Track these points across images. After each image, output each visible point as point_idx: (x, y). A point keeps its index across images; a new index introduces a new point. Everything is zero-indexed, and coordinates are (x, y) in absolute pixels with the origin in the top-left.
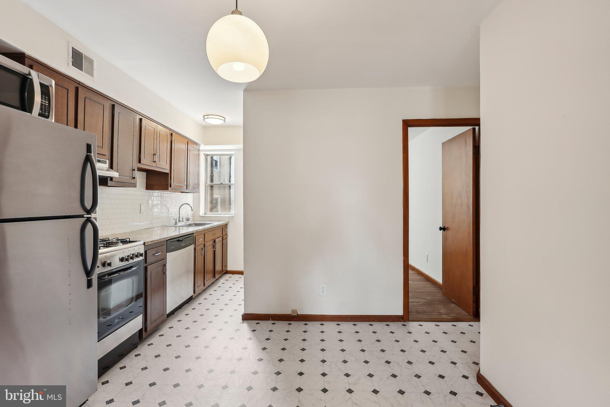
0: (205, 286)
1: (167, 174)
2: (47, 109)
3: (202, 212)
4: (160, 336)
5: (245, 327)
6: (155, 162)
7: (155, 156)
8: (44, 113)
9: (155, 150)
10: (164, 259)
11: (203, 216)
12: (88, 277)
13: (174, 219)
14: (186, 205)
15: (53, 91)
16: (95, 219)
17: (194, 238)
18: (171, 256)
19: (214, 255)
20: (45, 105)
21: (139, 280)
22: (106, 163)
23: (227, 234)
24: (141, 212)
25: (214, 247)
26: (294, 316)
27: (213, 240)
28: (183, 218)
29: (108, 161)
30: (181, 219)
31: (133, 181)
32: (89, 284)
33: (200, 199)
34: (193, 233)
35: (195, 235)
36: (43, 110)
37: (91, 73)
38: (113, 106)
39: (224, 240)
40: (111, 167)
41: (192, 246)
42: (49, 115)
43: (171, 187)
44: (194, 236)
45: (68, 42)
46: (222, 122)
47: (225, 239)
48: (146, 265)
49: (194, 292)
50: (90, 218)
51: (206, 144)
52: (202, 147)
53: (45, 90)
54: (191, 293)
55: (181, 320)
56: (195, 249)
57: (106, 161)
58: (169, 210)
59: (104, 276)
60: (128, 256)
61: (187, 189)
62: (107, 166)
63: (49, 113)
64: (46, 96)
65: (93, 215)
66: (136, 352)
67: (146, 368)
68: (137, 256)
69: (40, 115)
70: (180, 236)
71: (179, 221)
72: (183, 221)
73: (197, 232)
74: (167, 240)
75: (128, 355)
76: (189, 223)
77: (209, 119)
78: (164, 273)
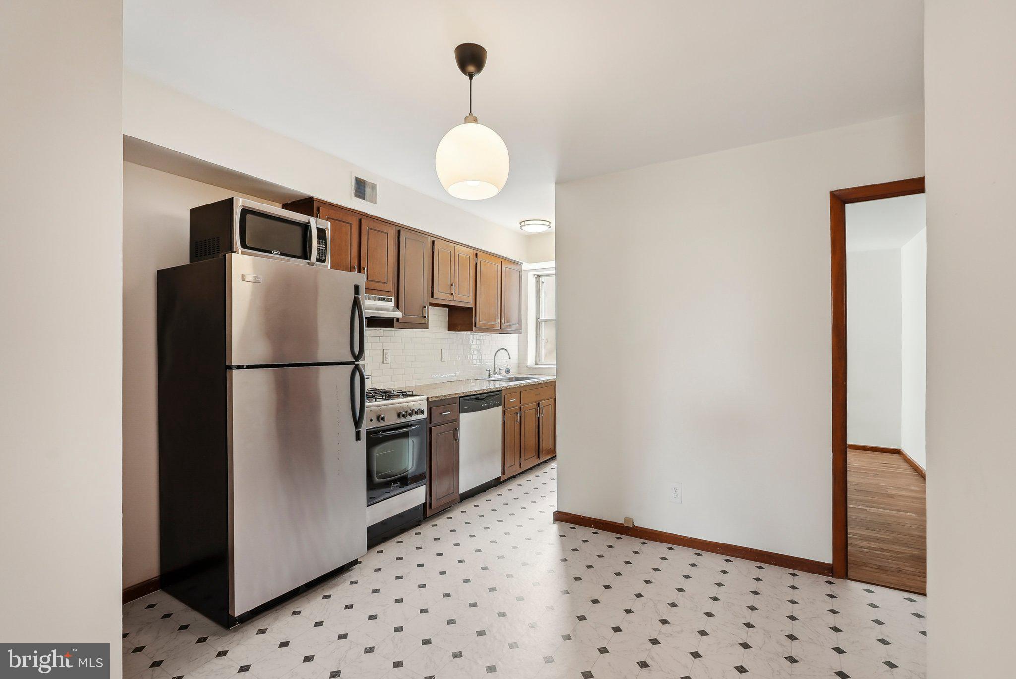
0: (521, 468)
1: (472, 309)
2: (324, 253)
3: (531, 361)
4: (448, 518)
5: (554, 529)
6: (452, 294)
7: (452, 287)
8: (321, 259)
9: (452, 278)
10: (457, 420)
11: (531, 368)
12: (356, 429)
13: (487, 370)
14: (503, 351)
15: (329, 234)
16: (364, 366)
17: (503, 397)
18: (465, 419)
19: (537, 424)
20: (322, 249)
21: (421, 444)
22: (392, 301)
24: (442, 360)
25: (537, 412)
26: (629, 528)
27: (536, 401)
28: (500, 369)
29: (393, 298)
30: (497, 371)
31: (423, 321)
32: (358, 437)
33: (527, 342)
34: (501, 390)
35: (503, 393)
36: (321, 255)
37: (373, 200)
38: (399, 232)
40: (398, 306)
41: (499, 409)
42: (325, 259)
43: (475, 326)
44: (501, 396)
45: (351, 172)
46: (546, 228)
48: (430, 426)
49: (503, 473)
50: (359, 364)
51: (531, 261)
52: (526, 266)
53: (321, 233)
54: (497, 473)
55: (478, 506)
56: (504, 413)
59: (379, 431)
60: (406, 412)
61: (501, 328)
62: (392, 304)
63: (326, 256)
64: (322, 240)
65: (361, 363)
66: (417, 530)
67: (421, 548)
68: (416, 413)
69: (318, 260)
70: (478, 393)
71: (495, 373)
72: (500, 373)
73: (506, 389)
74: (460, 397)
75: (409, 531)
76: (508, 376)
77: (526, 226)
78: (456, 440)
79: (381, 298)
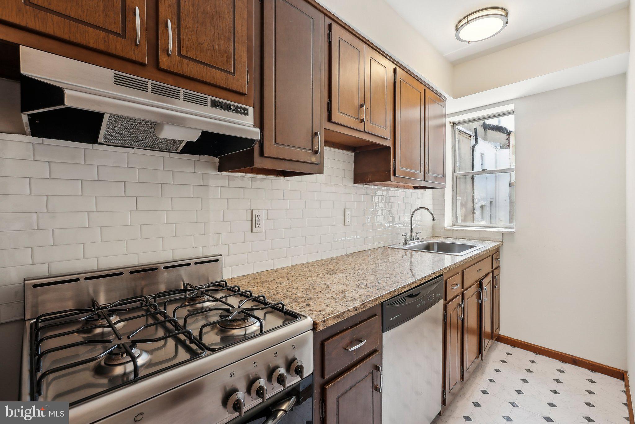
0: (463, 380)
1: (388, 148)
3: (448, 223)
6: (362, 121)
7: (361, 108)
9: (362, 96)
10: (375, 351)
11: (450, 230)
13: (403, 235)
14: (424, 209)
17: (444, 283)
19: (479, 312)
22: (247, 114)
23: (498, 267)
24: (346, 224)
25: (480, 296)
27: (477, 281)
28: (417, 233)
29: (251, 110)
30: (414, 235)
31: (313, 159)
33: (444, 199)
34: (442, 275)
35: (445, 277)
39: (494, 279)
41: (440, 304)
43: (395, 174)
44: (443, 280)
47: (497, 275)
49: (444, 404)
51: (454, 97)
56: (445, 307)
57: (247, 110)
58: (394, 219)
61: (424, 180)
62: (249, 120)
70: (413, 286)
71: (412, 239)
72: (417, 238)
73: (450, 270)
74: (383, 303)
78: (376, 389)
79: (221, 103)
